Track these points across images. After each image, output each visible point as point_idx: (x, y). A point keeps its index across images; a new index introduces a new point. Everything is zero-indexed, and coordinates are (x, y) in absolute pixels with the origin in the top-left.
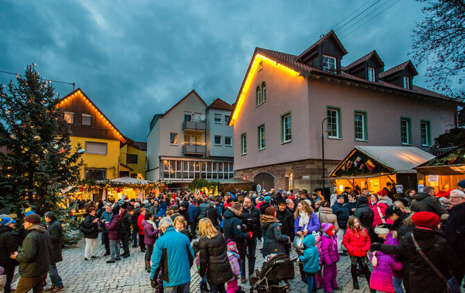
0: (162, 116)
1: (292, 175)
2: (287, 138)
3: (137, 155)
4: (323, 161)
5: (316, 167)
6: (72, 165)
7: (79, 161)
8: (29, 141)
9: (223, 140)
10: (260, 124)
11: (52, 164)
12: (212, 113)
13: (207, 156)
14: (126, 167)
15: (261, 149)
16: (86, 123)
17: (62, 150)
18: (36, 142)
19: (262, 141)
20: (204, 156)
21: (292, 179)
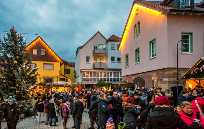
0: (81, 47)
1: (156, 79)
2: (153, 56)
3: (70, 70)
4: (178, 69)
5: (172, 73)
6: (33, 75)
7: (36, 73)
8: (12, 64)
9: (116, 59)
10: (136, 48)
11: (23, 75)
12: (109, 44)
13: (107, 69)
14: (64, 76)
15: (137, 63)
16: (43, 54)
17: (28, 67)
18: (15, 64)
19: (138, 58)
20: (105, 69)
21: (156, 81)
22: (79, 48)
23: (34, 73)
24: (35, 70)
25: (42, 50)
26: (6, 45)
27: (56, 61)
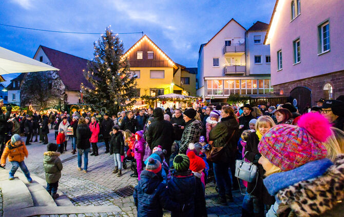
0: (206, 44)
2: (325, 48)
3: (189, 78)
6: (131, 85)
7: (134, 83)
8: (105, 72)
9: (263, 59)
10: (295, 39)
11: (117, 85)
13: (248, 74)
14: (180, 87)
15: (297, 63)
16: (150, 57)
17: (124, 76)
18: (109, 72)
19: (299, 55)
20: (244, 75)
21: (331, 92)
22: (202, 46)
23: (132, 83)
24: (133, 79)
25: (148, 52)
26: (100, 49)
27: (167, 66)
